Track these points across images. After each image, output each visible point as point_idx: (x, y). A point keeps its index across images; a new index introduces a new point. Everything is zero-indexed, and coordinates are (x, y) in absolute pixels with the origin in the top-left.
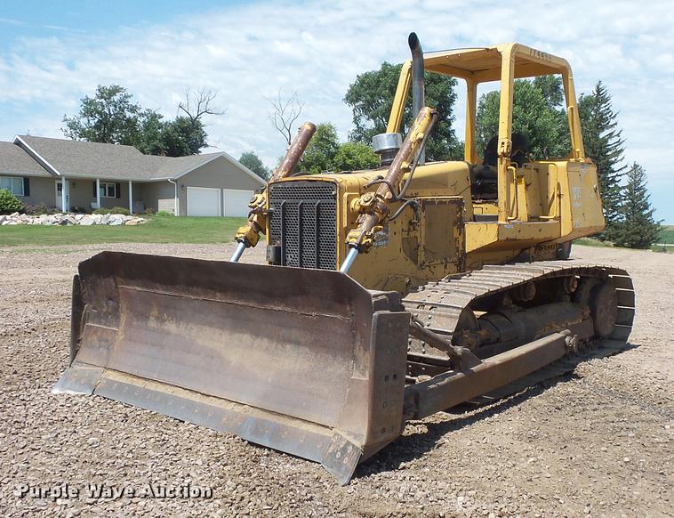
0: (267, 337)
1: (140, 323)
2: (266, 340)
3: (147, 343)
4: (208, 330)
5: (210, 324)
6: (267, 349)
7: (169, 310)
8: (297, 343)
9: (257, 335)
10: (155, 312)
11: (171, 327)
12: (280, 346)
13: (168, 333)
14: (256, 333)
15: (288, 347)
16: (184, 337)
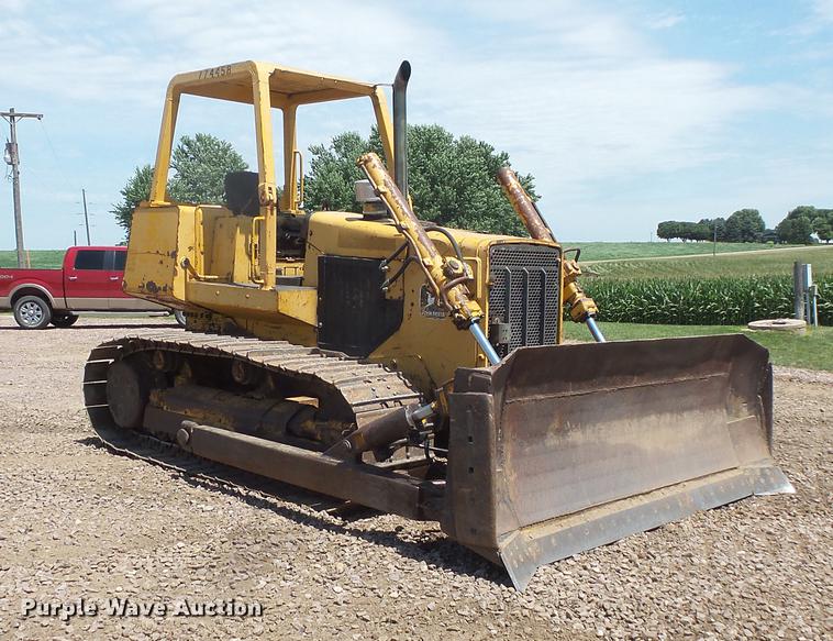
0: (668, 411)
1: (534, 446)
2: (668, 415)
3: (552, 470)
4: (616, 424)
5: (619, 417)
6: (671, 424)
7: (574, 415)
8: (691, 408)
9: (660, 413)
10: (555, 425)
11: (576, 436)
12: (679, 417)
13: (574, 446)
14: (660, 412)
15: (685, 414)
16: (594, 444)
